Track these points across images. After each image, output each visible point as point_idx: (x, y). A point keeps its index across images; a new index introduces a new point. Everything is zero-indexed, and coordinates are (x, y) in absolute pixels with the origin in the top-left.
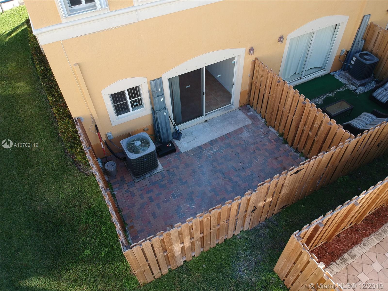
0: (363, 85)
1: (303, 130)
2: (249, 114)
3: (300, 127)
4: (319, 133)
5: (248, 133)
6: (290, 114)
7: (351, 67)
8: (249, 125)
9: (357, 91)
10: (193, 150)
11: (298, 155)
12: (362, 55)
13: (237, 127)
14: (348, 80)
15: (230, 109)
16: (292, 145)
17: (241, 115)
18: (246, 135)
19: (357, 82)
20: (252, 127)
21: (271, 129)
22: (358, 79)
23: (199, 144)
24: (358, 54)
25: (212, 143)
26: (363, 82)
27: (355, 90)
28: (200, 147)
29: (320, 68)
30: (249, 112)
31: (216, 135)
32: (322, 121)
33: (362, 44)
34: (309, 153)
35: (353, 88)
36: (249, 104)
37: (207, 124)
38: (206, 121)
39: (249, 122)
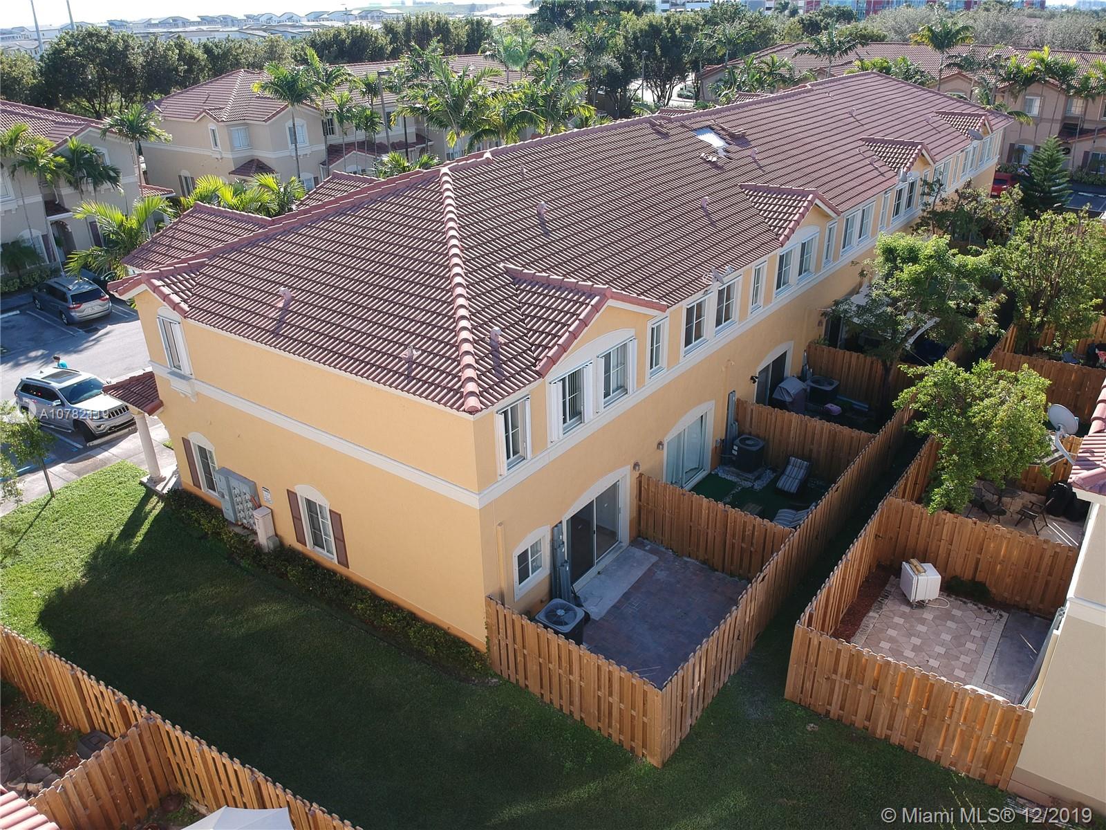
0: (758, 478)
1: (733, 545)
2: (647, 548)
3: (728, 542)
4: (754, 541)
5: (663, 572)
6: (709, 531)
7: (734, 458)
8: (657, 562)
9: (756, 487)
10: (609, 612)
11: (736, 579)
12: (742, 441)
13: (645, 568)
14: (738, 476)
15: (620, 548)
16: (723, 572)
17: (638, 553)
18: (661, 575)
19: (750, 476)
20: (661, 563)
21: (686, 559)
22: (750, 472)
23: (612, 604)
24: (737, 441)
25: (626, 596)
26: (756, 474)
27: (753, 486)
28: (616, 607)
29: (697, 470)
30: (645, 546)
31: (624, 587)
32: (754, 526)
33: (735, 426)
34: (749, 572)
35: (748, 484)
36: (639, 536)
37: (602, 576)
38: (599, 573)
39: (654, 559)
